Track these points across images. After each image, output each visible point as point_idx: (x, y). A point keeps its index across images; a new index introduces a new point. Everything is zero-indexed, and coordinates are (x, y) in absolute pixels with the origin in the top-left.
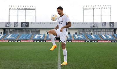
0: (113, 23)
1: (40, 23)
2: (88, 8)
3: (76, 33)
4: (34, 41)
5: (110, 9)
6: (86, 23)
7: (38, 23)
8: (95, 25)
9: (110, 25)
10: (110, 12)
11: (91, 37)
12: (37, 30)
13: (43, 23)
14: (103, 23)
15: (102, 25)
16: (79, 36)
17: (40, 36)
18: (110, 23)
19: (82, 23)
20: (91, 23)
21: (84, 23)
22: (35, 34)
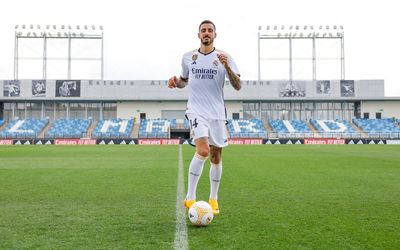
0: (352, 82)
1: (119, 83)
2: (272, 33)
3: (236, 116)
4: (98, 141)
5: (340, 37)
6: (268, 83)
7: (112, 83)
8: (296, 88)
9: (343, 91)
10: (342, 46)
11: (284, 127)
12: (107, 105)
13: (128, 83)
14: (319, 83)
15: (319, 90)
16: (245, 124)
17: (117, 125)
18: (342, 82)
19: (255, 83)
20: (282, 84)
21: (261, 83)
22: (101, 119)
